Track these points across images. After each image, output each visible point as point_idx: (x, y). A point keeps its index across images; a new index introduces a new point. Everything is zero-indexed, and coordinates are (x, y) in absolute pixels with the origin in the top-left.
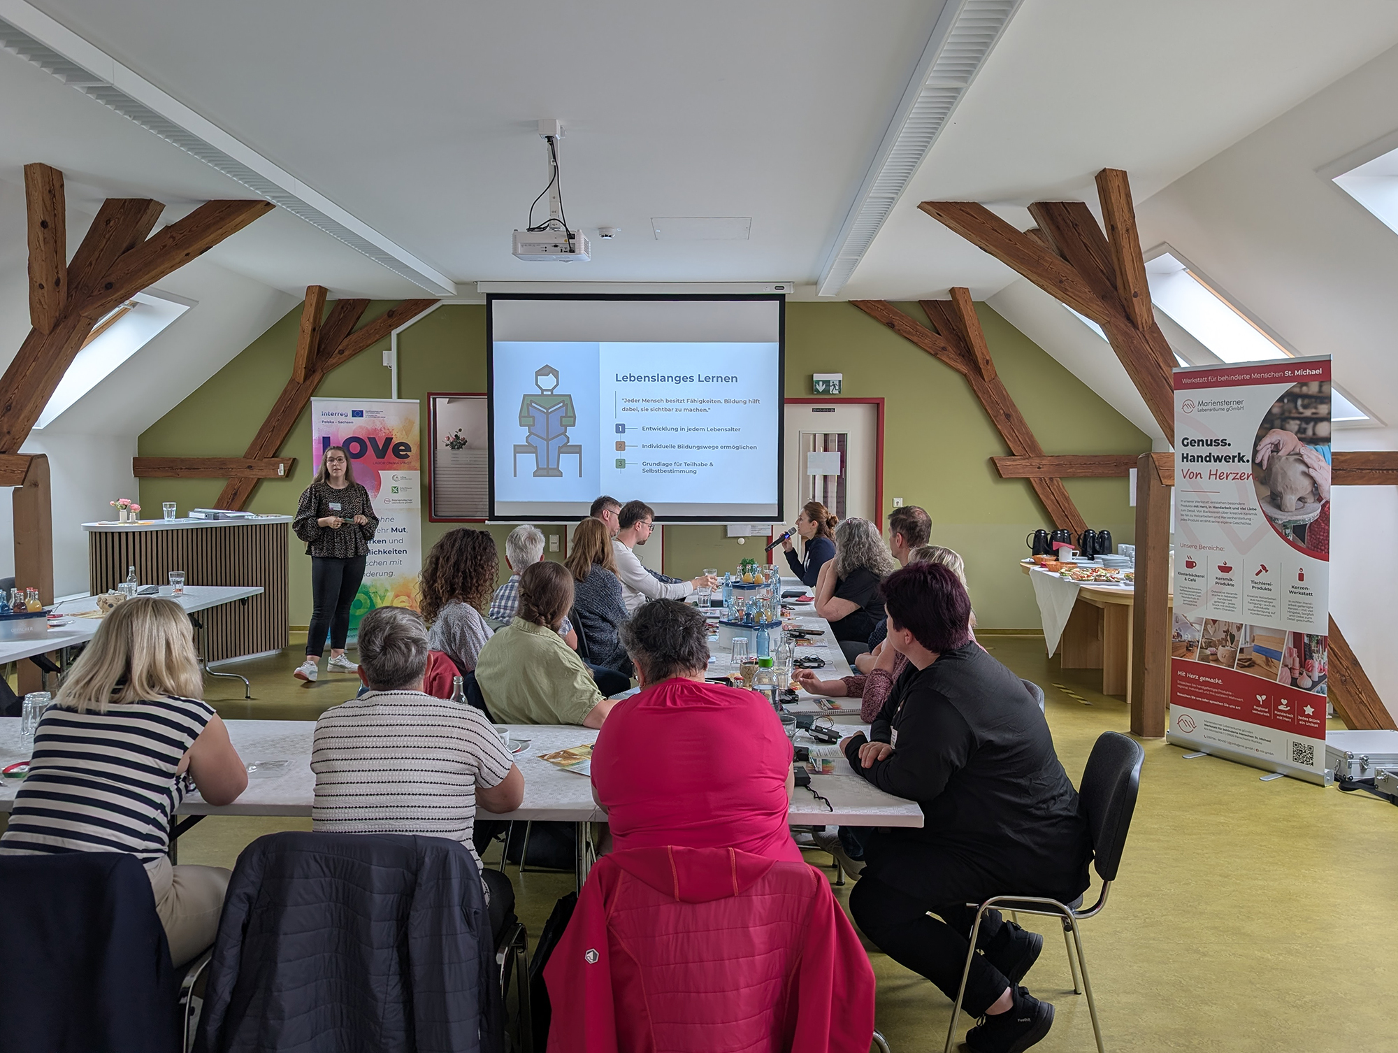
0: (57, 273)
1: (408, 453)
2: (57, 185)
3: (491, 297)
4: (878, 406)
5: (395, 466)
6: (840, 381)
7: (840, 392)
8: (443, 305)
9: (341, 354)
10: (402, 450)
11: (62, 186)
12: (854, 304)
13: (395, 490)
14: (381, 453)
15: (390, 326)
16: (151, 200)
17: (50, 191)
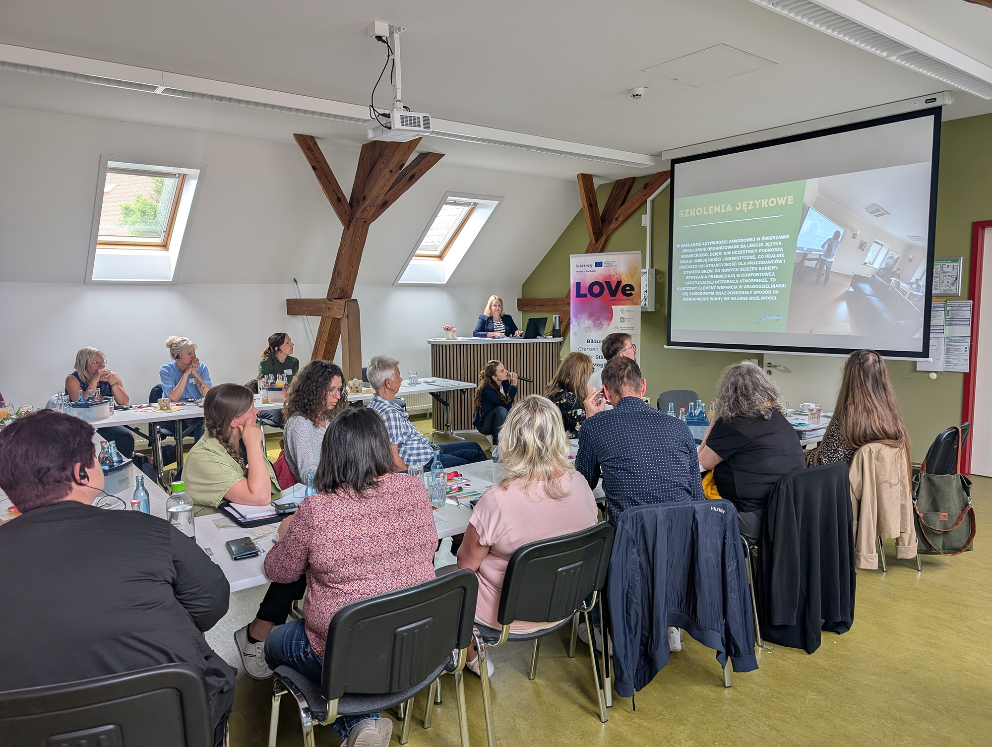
0: (336, 194)
1: (632, 292)
3: (674, 162)
5: (623, 302)
10: (628, 290)
11: (316, 144)
13: (623, 320)
14: (613, 293)
17: (308, 149)
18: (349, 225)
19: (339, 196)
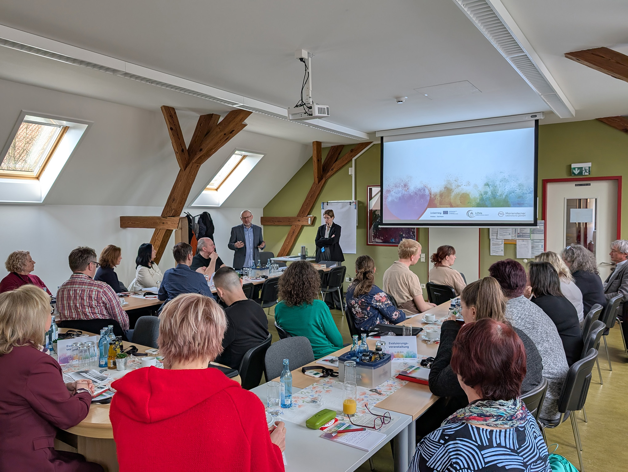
0: (182, 147)
3: (382, 138)
4: (617, 180)
6: (589, 167)
7: (589, 174)
8: (374, 144)
9: (332, 171)
12: (600, 120)
15: (351, 156)
16: (213, 114)
17: (170, 116)
18: (186, 167)
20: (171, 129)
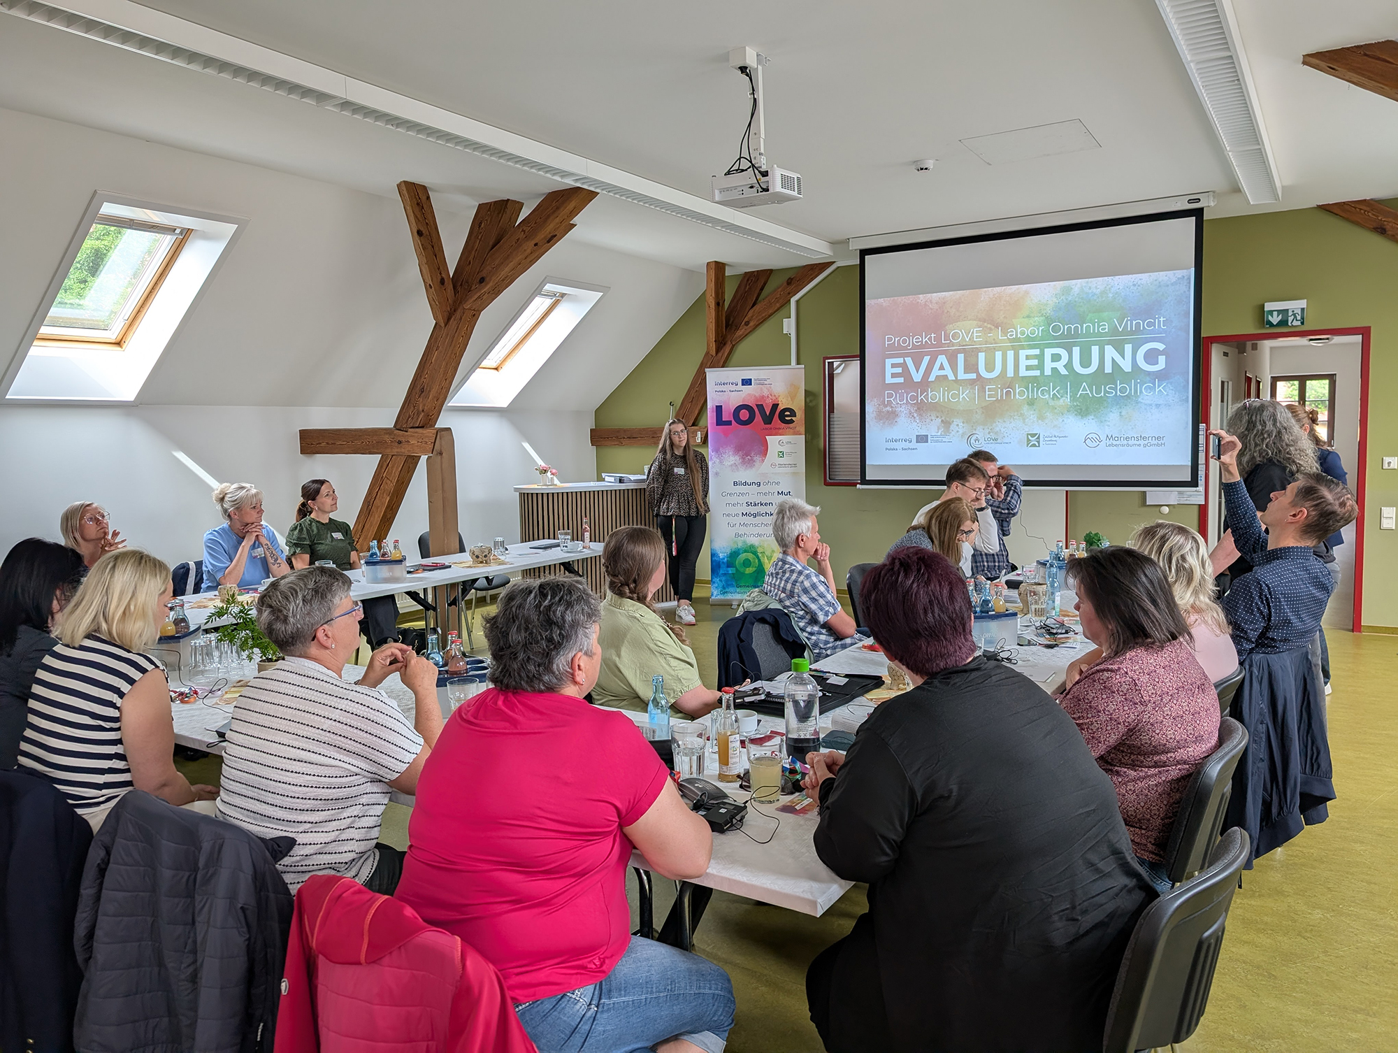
0: (440, 274)
1: (794, 418)
2: (424, 198)
3: (864, 253)
4: (1361, 336)
5: (781, 431)
6: (1303, 309)
7: (1302, 323)
8: (839, 267)
9: (747, 325)
10: (788, 416)
11: (428, 198)
12: (1326, 209)
13: (781, 454)
14: (768, 420)
15: (789, 293)
16: (508, 200)
17: (418, 204)
18: (449, 319)
19: (443, 276)
20: (420, 233)
